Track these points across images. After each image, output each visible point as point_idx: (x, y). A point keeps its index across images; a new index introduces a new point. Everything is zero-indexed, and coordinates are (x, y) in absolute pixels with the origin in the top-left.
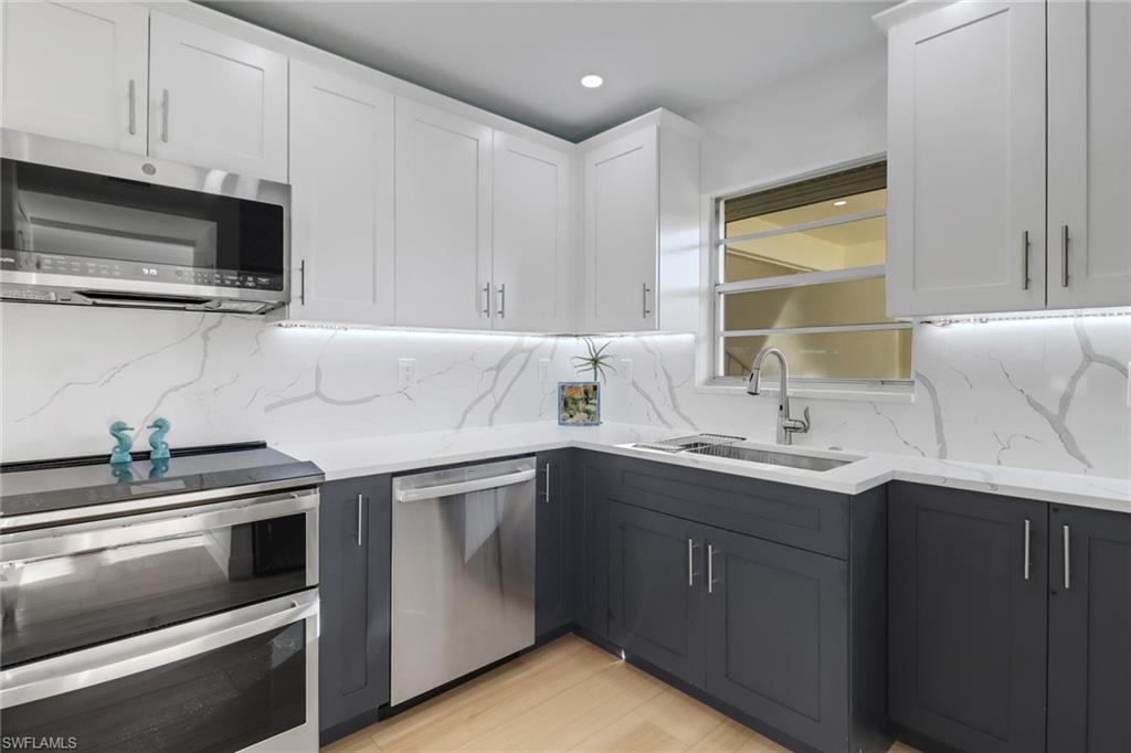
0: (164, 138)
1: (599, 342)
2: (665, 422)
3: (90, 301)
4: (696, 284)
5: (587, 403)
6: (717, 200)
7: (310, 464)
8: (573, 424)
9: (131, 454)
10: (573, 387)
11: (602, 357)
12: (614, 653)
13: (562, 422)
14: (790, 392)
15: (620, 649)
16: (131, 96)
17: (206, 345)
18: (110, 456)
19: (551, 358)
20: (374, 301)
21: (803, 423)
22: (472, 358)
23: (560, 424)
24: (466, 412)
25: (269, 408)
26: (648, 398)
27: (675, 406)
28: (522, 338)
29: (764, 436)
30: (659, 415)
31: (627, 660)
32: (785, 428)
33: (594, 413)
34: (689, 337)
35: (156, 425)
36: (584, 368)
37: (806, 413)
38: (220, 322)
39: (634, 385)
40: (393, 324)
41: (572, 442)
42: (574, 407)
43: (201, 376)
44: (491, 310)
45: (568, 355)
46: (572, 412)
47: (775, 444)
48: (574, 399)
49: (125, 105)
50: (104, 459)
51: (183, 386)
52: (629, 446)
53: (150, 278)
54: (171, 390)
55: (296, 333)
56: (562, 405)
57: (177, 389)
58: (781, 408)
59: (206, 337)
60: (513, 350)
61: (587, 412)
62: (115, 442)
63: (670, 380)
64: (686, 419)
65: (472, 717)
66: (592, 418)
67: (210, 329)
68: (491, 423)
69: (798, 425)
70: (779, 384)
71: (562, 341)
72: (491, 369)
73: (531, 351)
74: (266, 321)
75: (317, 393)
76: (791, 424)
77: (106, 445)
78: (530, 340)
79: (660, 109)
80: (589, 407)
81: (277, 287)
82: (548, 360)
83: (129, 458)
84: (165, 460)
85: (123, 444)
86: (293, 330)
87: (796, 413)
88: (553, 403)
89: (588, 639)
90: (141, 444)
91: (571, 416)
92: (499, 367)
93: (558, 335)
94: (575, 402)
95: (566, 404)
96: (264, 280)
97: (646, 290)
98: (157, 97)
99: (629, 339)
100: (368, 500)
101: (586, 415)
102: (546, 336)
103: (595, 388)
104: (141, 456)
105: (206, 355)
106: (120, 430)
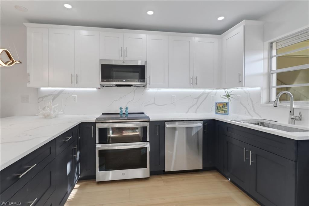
0: (126, 56)
1: (229, 90)
2: (250, 115)
3: (117, 86)
4: (262, 71)
5: (224, 108)
6: (272, 43)
7: (149, 117)
8: (220, 114)
10: (220, 103)
11: (230, 95)
12: (227, 178)
13: (217, 113)
14: (294, 106)
15: (228, 178)
16: (121, 50)
17: (134, 93)
19: (215, 95)
20: (164, 83)
21: (299, 117)
22: (190, 95)
23: (216, 113)
24: (189, 109)
25: (145, 106)
26: (246, 108)
27: (254, 110)
28: (205, 90)
29: (285, 121)
30: (249, 112)
31: (230, 181)
32: (292, 119)
33: (227, 111)
34: (259, 88)
35: (126, 108)
36: (225, 98)
37: (300, 113)
38: (137, 89)
39: (241, 103)
40: (169, 88)
41: (214, 118)
42: (220, 109)
43: (133, 99)
44: (193, 83)
45: (220, 94)
46: (219, 110)
47: (288, 124)
48: (220, 107)
49: (121, 51)
50: (118, 114)
51: (131, 101)
52: (229, 120)
53: (124, 82)
54: (129, 102)
55: (150, 91)
56: (216, 108)
58: (290, 112)
60: (203, 93)
61: (224, 111)
62: (120, 111)
63: (252, 102)
64: (257, 114)
65: (183, 180)
66: (226, 113)
68: (196, 112)
69: (297, 118)
70: (290, 103)
71: (218, 90)
72: (196, 98)
73: (209, 93)
74: (144, 88)
75: (154, 103)
76: (294, 117)
77: (119, 111)
78: (208, 90)
79: (244, 20)
80: (224, 109)
81: (144, 82)
82: (214, 96)
83: (122, 114)
84: (127, 114)
85: (122, 111)
86: (150, 90)
87: (297, 114)
88: (214, 108)
89: (220, 173)
90: (124, 112)
91: (219, 112)
92: (198, 98)
93: (217, 89)
94: (220, 108)
95: (217, 108)
96: (142, 80)
97: (240, 75)
98: (125, 49)
99: (239, 89)
100: (160, 126)
101: (223, 111)
102: (213, 89)
103: (227, 104)
104: (124, 114)
105: (134, 95)
106: (121, 108)
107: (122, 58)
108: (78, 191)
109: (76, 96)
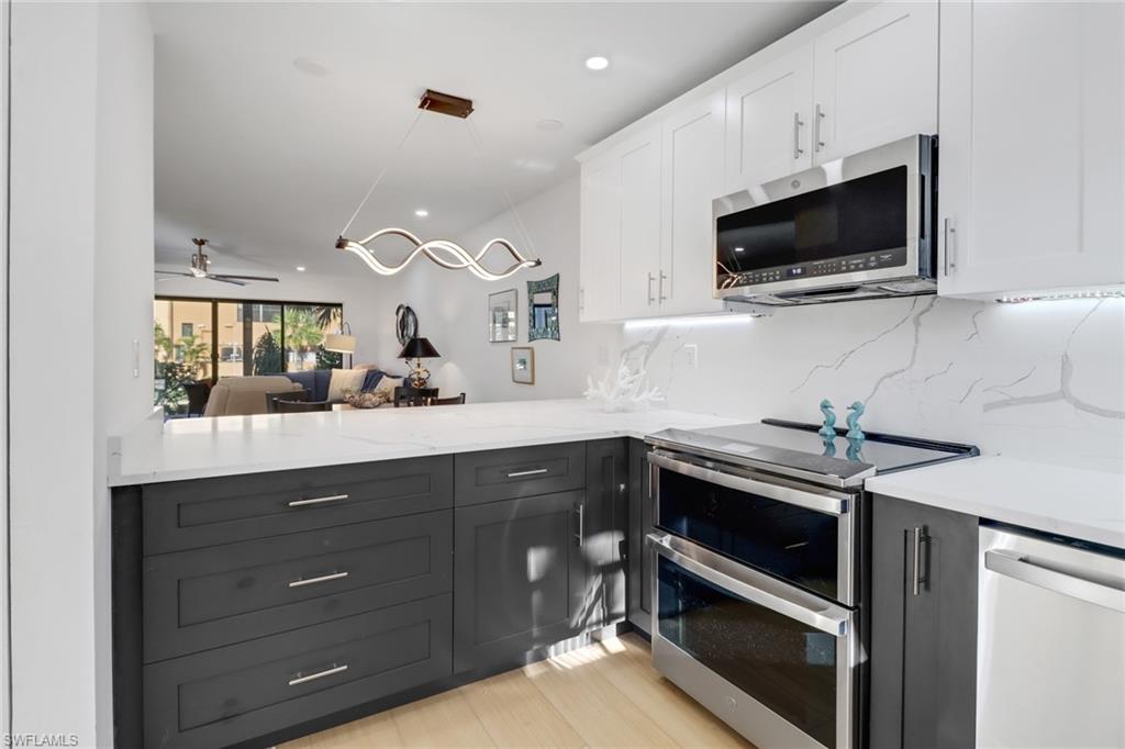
9: (835, 429)
17: (917, 330)
18: (820, 427)
25: (988, 407)
35: (853, 408)
38: (931, 305)
43: (912, 364)
50: (815, 429)
51: (896, 373)
53: (796, 276)
54: (885, 377)
57: (890, 376)
59: (917, 323)
67: (922, 313)
75: (1062, 394)
90: (841, 424)
96: (886, 257)
104: (842, 433)
105: (917, 341)
106: (826, 407)
107: (804, 164)
108: (604, 659)
109: (695, 346)
